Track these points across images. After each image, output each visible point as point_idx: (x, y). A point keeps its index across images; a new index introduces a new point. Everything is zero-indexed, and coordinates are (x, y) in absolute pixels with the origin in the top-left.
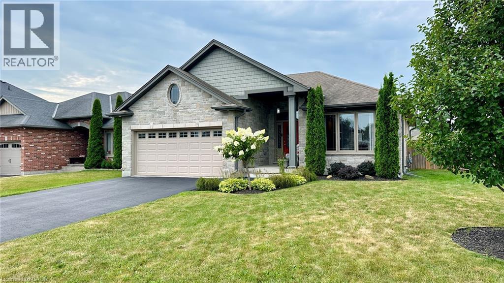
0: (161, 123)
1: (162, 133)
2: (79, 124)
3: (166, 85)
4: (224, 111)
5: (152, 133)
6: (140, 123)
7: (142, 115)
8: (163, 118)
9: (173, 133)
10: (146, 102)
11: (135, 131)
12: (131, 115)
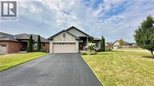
0: (61, 41)
1: (60, 44)
2: (24, 41)
3: (62, 34)
4: (76, 40)
5: (58, 43)
6: (55, 41)
7: (56, 39)
8: (61, 40)
9: (63, 44)
10: (57, 37)
11: (53, 43)
12: (53, 39)
